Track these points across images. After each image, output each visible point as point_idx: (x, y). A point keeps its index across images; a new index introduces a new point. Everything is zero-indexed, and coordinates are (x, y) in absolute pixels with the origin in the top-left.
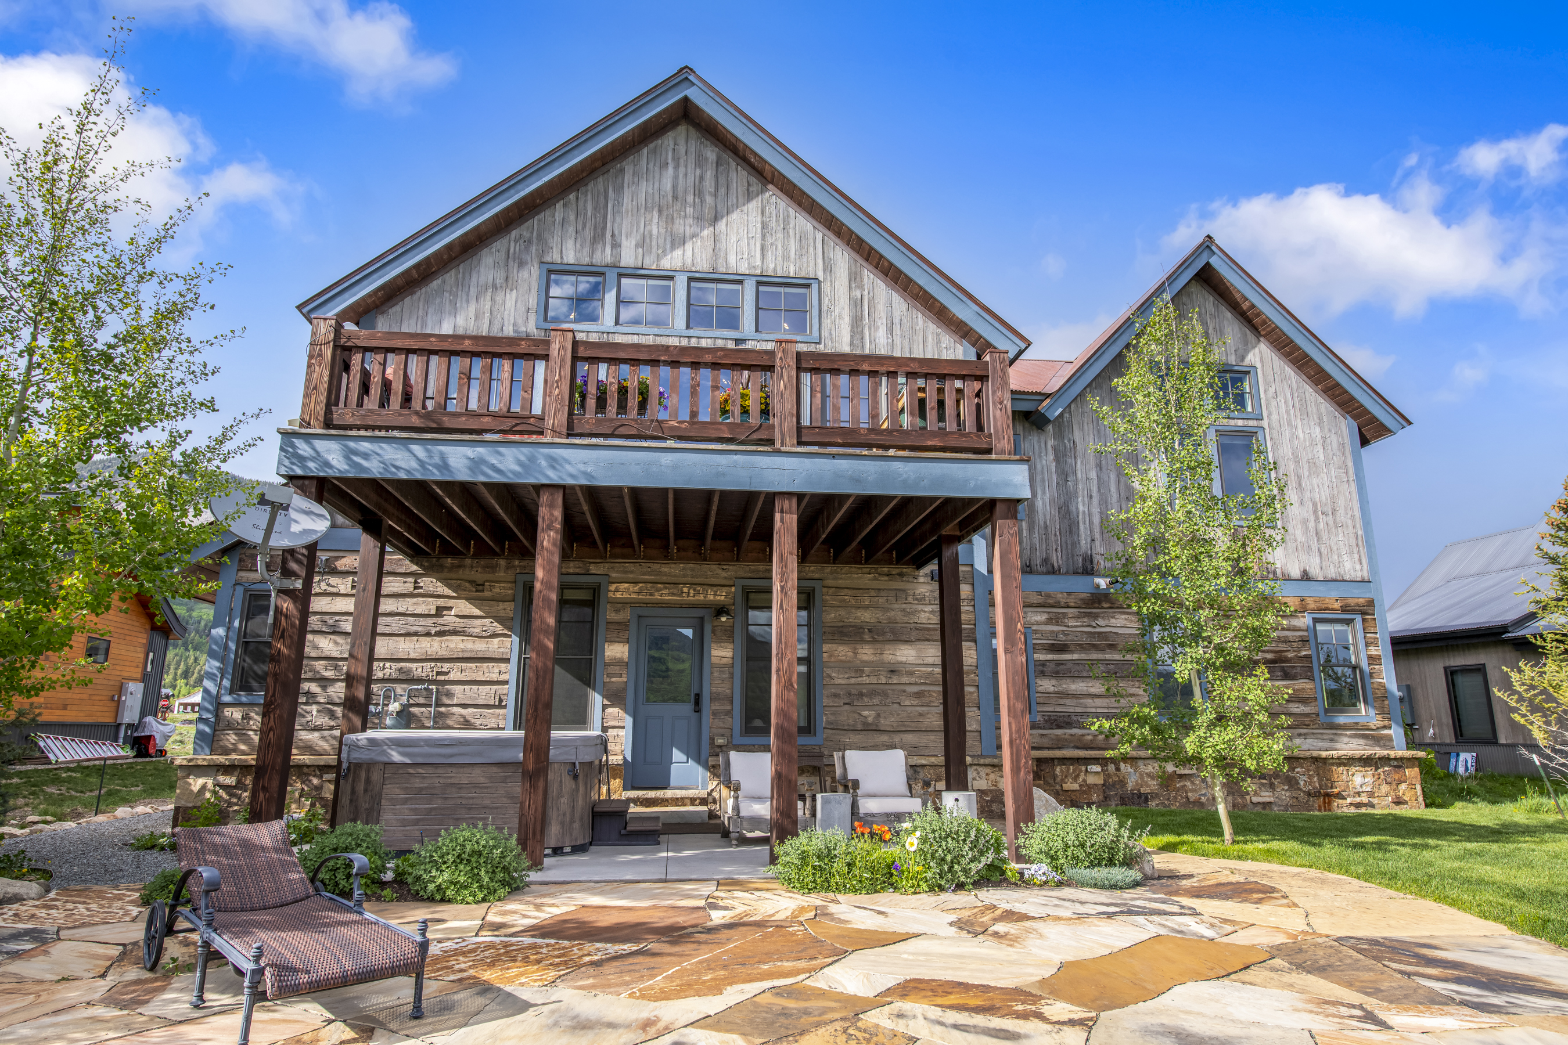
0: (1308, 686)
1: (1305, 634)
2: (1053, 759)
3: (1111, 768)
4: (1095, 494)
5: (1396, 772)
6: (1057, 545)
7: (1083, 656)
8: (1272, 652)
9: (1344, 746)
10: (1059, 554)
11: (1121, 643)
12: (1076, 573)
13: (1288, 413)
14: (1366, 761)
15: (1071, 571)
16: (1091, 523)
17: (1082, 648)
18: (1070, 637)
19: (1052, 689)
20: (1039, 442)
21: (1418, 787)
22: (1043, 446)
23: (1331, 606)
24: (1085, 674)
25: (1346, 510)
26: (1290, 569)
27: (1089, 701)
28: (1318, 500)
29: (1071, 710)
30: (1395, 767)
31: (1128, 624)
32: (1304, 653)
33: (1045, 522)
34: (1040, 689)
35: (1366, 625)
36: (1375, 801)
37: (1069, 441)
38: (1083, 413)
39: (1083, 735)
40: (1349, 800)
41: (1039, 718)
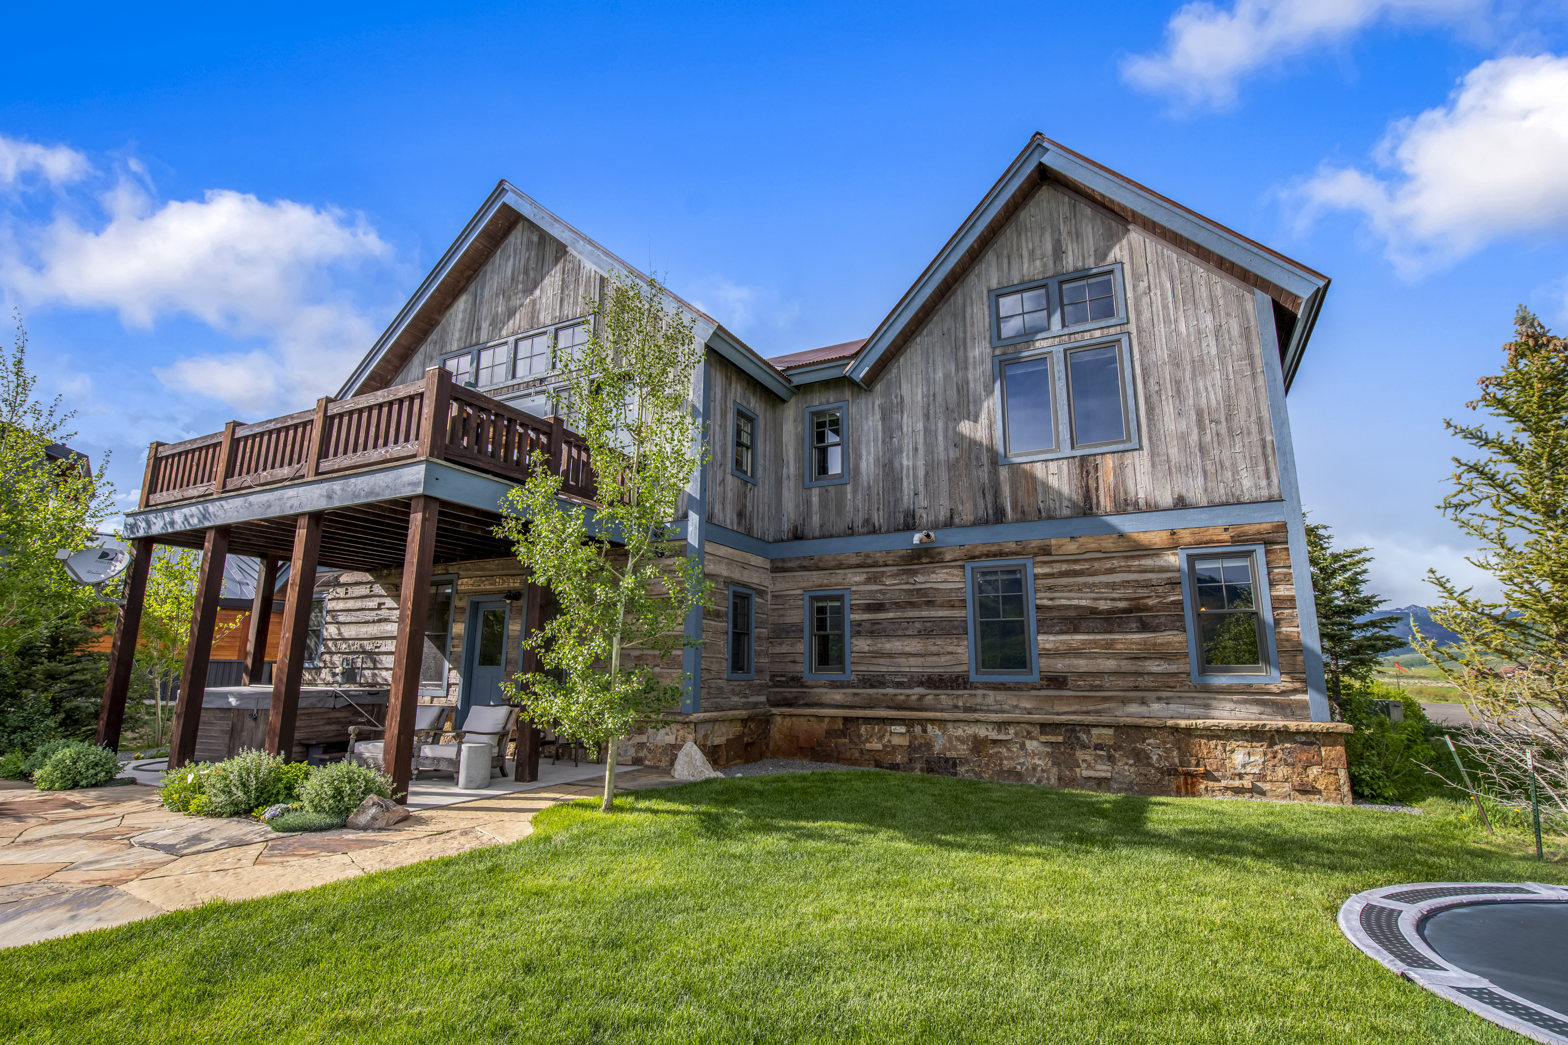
0: (1176, 639)
1: (1176, 575)
2: (858, 718)
3: (918, 729)
4: (921, 447)
5: (1303, 751)
6: (879, 503)
7: (899, 614)
8: (1125, 599)
9: (1226, 714)
10: (881, 513)
11: (939, 600)
12: (897, 530)
13: (1165, 307)
14: (1254, 735)
15: (892, 529)
16: (915, 476)
17: (898, 606)
18: (887, 596)
19: (867, 648)
20: (867, 403)
21: (1343, 774)
22: (870, 406)
23: (1215, 538)
24: (900, 633)
25: (1248, 411)
26: (1158, 498)
27: (902, 660)
28: (1204, 406)
29: (885, 669)
30: (1303, 743)
31: (950, 578)
32: (1172, 599)
33: (869, 483)
34: (855, 649)
35: (1272, 557)
36: (1266, 786)
37: (896, 397)
38: (912, 365)
39: (896, 695)
40: (1223, 783)
41: (853, 677)
